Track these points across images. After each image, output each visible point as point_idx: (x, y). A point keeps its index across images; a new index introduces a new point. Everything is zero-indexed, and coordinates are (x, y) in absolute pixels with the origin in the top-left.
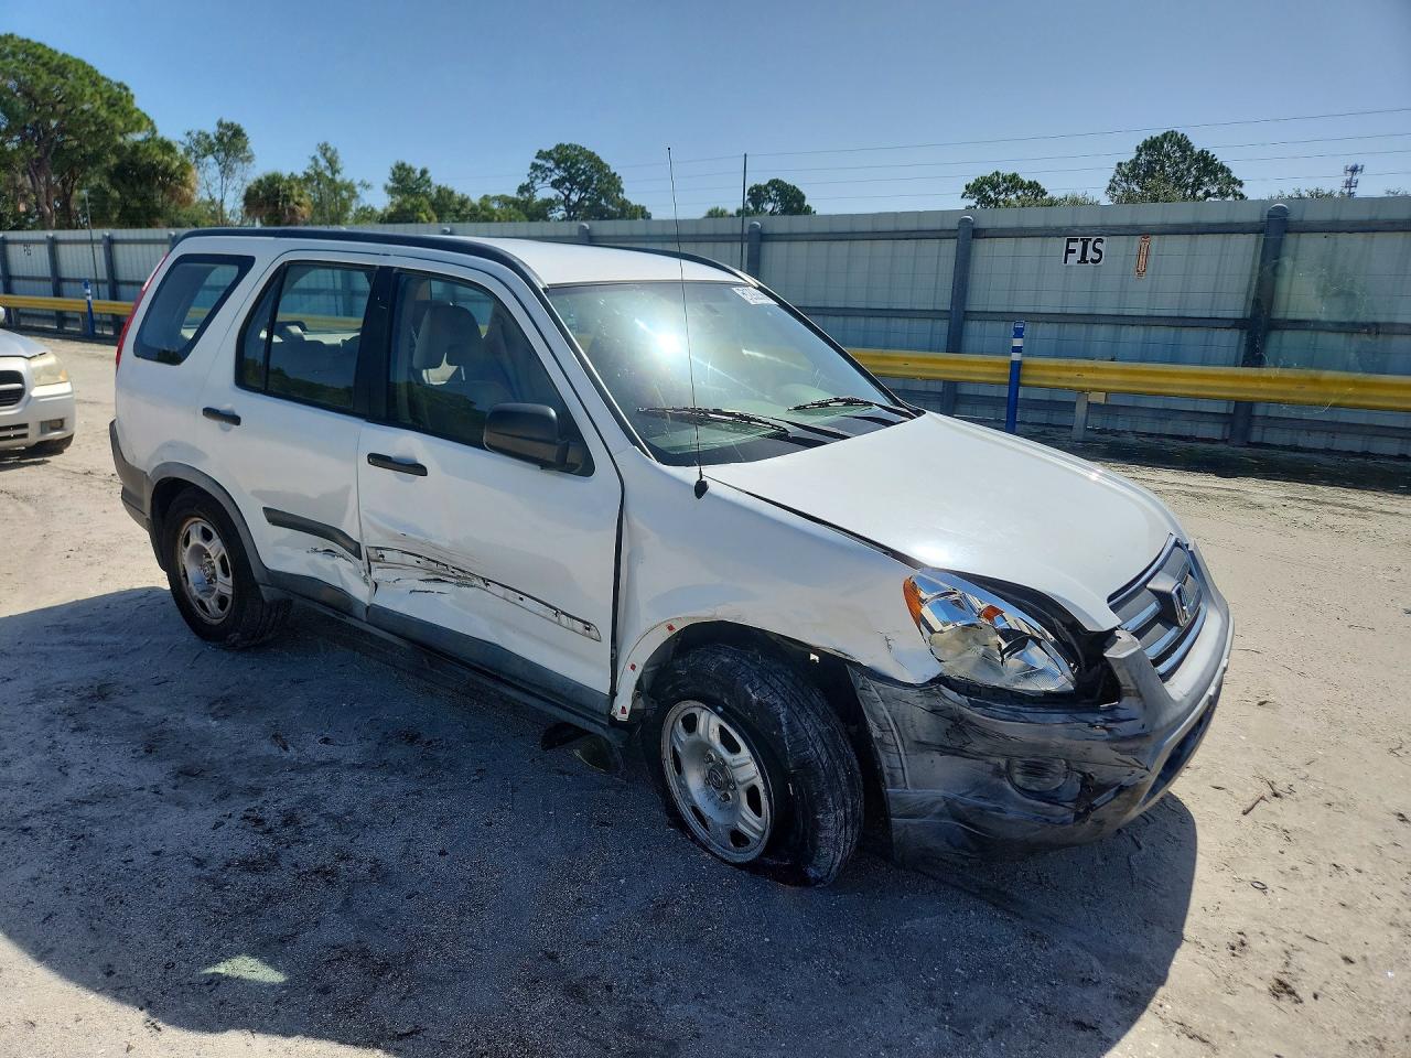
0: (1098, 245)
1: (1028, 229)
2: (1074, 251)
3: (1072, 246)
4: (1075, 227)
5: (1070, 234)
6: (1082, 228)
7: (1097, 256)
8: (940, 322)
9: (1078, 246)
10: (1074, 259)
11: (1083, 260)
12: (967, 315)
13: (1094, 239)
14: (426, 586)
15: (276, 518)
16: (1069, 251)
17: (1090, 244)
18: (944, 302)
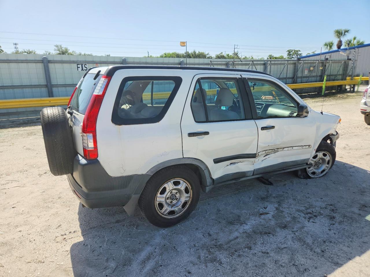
0: (85, 66)
1: (64, 61)
2: (79, 67)
3: (79, 66)
4: (78, 61)
5: (77, 63)
6: (80, 61)
7: (86, 69)
8: (42, 89)
9: (80, 66)
10: (80, 69)
11: (82, 70)
12: (52, 86)
13: (84, 64)
14: (265, 158)
15: (217, 161)
16: (78, 67)
17: (83, 66)
18: (43, 82)
